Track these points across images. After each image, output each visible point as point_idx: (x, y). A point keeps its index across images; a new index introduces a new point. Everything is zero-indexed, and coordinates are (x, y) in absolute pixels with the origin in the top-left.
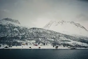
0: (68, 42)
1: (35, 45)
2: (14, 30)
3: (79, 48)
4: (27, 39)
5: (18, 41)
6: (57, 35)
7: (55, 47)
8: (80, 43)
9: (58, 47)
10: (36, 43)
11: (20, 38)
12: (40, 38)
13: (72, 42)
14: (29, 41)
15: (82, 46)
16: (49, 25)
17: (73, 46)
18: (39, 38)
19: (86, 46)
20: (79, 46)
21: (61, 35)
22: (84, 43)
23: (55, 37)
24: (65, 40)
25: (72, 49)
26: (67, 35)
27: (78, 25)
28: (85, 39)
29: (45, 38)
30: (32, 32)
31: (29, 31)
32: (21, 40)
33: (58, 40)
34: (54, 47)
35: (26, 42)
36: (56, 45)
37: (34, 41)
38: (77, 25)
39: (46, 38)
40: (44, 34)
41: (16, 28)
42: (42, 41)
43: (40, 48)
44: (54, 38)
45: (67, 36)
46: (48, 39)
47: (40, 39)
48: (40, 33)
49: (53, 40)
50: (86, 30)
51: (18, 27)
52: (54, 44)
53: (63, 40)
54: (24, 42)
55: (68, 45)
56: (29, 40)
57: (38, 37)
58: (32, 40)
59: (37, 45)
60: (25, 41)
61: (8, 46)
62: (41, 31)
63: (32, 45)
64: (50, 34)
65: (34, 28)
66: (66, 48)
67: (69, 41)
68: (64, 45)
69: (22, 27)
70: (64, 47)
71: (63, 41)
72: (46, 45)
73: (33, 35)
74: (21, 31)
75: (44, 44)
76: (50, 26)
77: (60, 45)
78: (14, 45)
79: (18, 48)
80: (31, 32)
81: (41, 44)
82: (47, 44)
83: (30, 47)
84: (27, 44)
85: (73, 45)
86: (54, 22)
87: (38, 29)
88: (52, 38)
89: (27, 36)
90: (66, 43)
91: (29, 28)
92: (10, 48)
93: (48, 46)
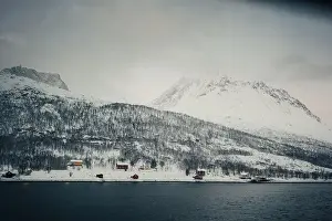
0: (239, 156)
1: (119, 167)
2: (43, 110)
3: (280, 180)
4: (88, 144)
5: (56, 153)
6: (203, 132)
7: (193, 174)
8: (284, 162)
9: (202, 173)
10: (122, 160)
11: (65, 141)
12: (139, 140)
13: (254, 159)
14: (95, 153)
15: (291, 173)
16: (174, 93)
17: (260, 172)
18: (136, 143)
19: (305, 170)
20: (282, 172)
21: (215, 130)
22: (298, 162)
23: (193, 138)
24: (229, 148)
25: (254, 182)
26: (238, 132)
27: (279, 96)
28: (304, 147)
29: (155, 141)
30: (109, 120)
31: (99, 115)
32: (65, 147)
33: (205, 150)
34: (187, 173)
35: (84, 157)
36: (196, 168)
37: (117, 154)
38: (276, 97)
39: (160, 140)
40: (153, 128)
41: (51, 102)
42: (146, 153)
43: (136, 177)
44: (190, 143)
45: (238, 136)
46: (167, 144)
47: (139, 146)
48: (138, 123)
49: (186, 148)
50: (309, 113)
51: (57, 102)
52: (191, 163)
53: (222, 148)
54: (79, 156)
55: (241, 167)
56: (97, 147)
57: (130, 139)
58: (109, 147)
59: (125, 168)
60: (82, 151)
61: (15, 172)
62: (144, 116)
63: (109, 165)
64: (177, 128)
65: (116, 106)
66: (233, 177)
67: (246, 154)
68: (228, 167)
69: (70, 101)
70: (227, 174)
71: (225, 152)
72: (158, 166)
73: (114, 131)
74: (68, 115)
75: (154, 164)
76: (180, 97)
77: (210, 167)
78: (37, 168)
79: (54, 179)
80: (107, 118)
81: (141, 163)
82: (162, 164)
83: (100, 176)
84: (88, 163)
85: (260, 167)
86: (194, 85)
87: (133, 107)
88: (183, 143)
89: (91, 133)
90: (234, 158)
91: (98, 105)
92: (23, 178)
93: (168, 173)
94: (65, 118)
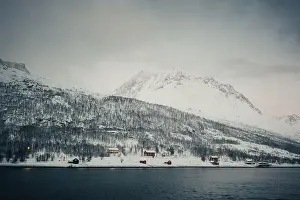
1: (148, 155)
2: (54, 101)
4: (107, 134)
18: (147, 133)
21: (202, 122)
27: (227, 90)
30: (116, 112)
31: (106, 107)
33: (203, 139)
38: (224, 91)
43: (169, 163)
44: (189, 133)
46: (172, 134)
50: (252, 106)
62: (143, 109)
64: (174, 120)
67: (233, 143)
69: (73, 94)
71: (217, 141)
83: (145, 162)
88: (184, 133)
89: (105, 124)
90: (229, 147)
94: (76, 109)
